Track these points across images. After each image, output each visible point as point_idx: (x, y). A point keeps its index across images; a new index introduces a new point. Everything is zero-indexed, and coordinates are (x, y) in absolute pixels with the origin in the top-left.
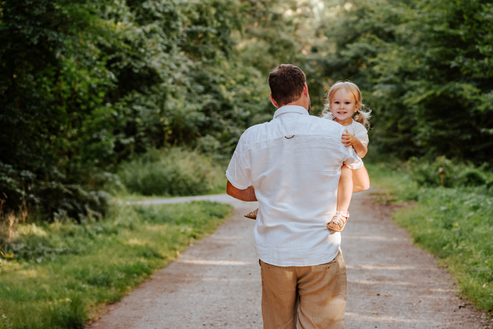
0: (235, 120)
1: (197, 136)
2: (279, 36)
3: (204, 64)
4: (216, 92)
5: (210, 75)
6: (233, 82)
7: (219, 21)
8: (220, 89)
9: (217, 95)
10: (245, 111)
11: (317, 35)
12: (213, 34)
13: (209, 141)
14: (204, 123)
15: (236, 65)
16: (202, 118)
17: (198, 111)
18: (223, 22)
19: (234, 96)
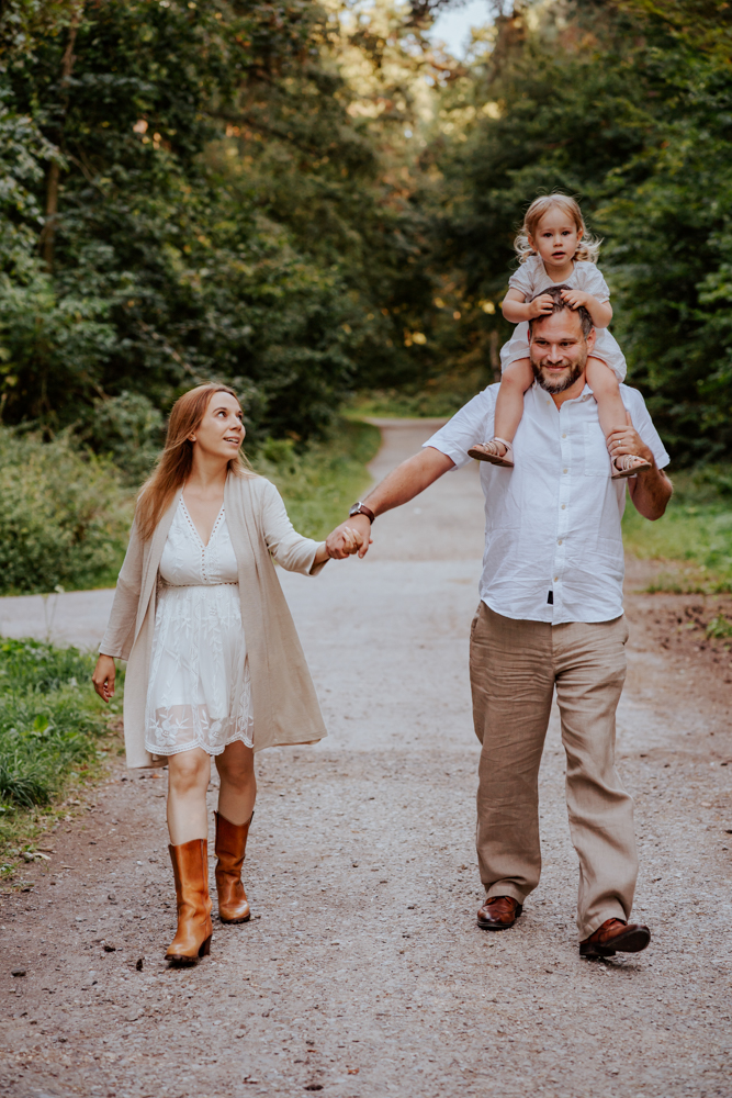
0: (209, 349)
1: (95, 393)
2: (336, 133)
3: (118, 183)
4: (153, 267)
5: (135, 218)
6: (205, 241)
7: (164, 63)
8: (166, 258)
9: (158, 277)
10: (238, 324)
11: (423, 167)
12: (145, 98)
13: (132, 409)
14: (113, 356)
15: (213, 196)
16: (109, 340)
17: (99, 318)
18: (176, 70)
19: (207, 280)
